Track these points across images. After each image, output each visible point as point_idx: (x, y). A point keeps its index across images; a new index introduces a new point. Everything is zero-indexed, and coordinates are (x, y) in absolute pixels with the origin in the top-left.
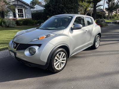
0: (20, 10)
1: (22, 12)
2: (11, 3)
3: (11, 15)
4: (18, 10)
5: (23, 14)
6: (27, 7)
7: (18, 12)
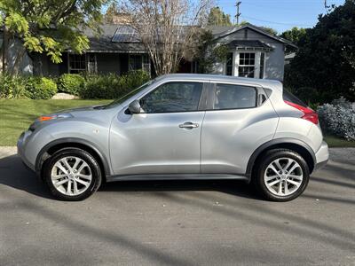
0: (247, 55)
1: (253, 62)
2: (227, 38)
3: (221, 70)
4: (241, 56)
5: (252, 69)
6: (274, 47)
7: (241, 62)
